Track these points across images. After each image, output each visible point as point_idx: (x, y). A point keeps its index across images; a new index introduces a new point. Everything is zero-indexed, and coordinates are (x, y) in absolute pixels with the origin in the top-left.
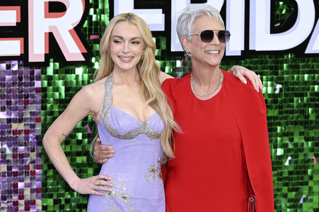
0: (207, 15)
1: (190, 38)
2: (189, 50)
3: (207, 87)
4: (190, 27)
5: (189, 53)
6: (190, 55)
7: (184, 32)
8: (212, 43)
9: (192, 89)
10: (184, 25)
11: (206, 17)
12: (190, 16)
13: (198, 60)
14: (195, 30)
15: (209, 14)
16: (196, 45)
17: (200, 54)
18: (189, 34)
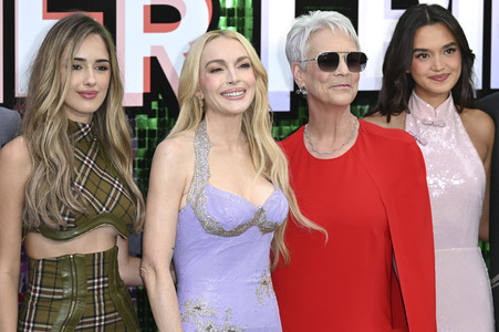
0: (329, 28)
1: (303, 65)
2: (303, 85)
3: (331, 139)
4: (303, 47)
5: (304, 88)
6: (304, 93)
7: (295, 56)
8: (337, 72)
9: (307, 146)
10: (294, 43)
11: (327, 31)
12: (304, 30)
13: (318, 100)
14: (310, 52)
15: (332, 27)
16: (313, 76)
17: (321, 90)
18: (303, 59)
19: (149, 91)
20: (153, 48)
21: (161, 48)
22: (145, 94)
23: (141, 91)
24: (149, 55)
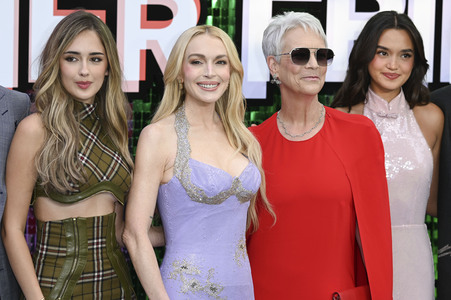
0: (302, 27)
1: (278, 58)
2: (277, 75)
3: (302, 124)
4: (278, 42)
5: (278, 79)
6: (278, 82)
7: (270, 50)
8: (308, 65)
9: (281, 130)
10: (270, 39)
11: (300, 29)
12: (279, 27)
13: (290, 89)
14: (285, 47)
15: (304, 26)
16: (286, 68)
17: (293, 80)
18: (278, 53)
19: (144, 79)
20: (148, 42)
21: (156, 42)
22: (141, 82)
23: (137, 79)
24: (145, 48)
